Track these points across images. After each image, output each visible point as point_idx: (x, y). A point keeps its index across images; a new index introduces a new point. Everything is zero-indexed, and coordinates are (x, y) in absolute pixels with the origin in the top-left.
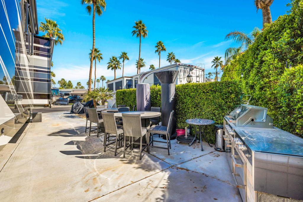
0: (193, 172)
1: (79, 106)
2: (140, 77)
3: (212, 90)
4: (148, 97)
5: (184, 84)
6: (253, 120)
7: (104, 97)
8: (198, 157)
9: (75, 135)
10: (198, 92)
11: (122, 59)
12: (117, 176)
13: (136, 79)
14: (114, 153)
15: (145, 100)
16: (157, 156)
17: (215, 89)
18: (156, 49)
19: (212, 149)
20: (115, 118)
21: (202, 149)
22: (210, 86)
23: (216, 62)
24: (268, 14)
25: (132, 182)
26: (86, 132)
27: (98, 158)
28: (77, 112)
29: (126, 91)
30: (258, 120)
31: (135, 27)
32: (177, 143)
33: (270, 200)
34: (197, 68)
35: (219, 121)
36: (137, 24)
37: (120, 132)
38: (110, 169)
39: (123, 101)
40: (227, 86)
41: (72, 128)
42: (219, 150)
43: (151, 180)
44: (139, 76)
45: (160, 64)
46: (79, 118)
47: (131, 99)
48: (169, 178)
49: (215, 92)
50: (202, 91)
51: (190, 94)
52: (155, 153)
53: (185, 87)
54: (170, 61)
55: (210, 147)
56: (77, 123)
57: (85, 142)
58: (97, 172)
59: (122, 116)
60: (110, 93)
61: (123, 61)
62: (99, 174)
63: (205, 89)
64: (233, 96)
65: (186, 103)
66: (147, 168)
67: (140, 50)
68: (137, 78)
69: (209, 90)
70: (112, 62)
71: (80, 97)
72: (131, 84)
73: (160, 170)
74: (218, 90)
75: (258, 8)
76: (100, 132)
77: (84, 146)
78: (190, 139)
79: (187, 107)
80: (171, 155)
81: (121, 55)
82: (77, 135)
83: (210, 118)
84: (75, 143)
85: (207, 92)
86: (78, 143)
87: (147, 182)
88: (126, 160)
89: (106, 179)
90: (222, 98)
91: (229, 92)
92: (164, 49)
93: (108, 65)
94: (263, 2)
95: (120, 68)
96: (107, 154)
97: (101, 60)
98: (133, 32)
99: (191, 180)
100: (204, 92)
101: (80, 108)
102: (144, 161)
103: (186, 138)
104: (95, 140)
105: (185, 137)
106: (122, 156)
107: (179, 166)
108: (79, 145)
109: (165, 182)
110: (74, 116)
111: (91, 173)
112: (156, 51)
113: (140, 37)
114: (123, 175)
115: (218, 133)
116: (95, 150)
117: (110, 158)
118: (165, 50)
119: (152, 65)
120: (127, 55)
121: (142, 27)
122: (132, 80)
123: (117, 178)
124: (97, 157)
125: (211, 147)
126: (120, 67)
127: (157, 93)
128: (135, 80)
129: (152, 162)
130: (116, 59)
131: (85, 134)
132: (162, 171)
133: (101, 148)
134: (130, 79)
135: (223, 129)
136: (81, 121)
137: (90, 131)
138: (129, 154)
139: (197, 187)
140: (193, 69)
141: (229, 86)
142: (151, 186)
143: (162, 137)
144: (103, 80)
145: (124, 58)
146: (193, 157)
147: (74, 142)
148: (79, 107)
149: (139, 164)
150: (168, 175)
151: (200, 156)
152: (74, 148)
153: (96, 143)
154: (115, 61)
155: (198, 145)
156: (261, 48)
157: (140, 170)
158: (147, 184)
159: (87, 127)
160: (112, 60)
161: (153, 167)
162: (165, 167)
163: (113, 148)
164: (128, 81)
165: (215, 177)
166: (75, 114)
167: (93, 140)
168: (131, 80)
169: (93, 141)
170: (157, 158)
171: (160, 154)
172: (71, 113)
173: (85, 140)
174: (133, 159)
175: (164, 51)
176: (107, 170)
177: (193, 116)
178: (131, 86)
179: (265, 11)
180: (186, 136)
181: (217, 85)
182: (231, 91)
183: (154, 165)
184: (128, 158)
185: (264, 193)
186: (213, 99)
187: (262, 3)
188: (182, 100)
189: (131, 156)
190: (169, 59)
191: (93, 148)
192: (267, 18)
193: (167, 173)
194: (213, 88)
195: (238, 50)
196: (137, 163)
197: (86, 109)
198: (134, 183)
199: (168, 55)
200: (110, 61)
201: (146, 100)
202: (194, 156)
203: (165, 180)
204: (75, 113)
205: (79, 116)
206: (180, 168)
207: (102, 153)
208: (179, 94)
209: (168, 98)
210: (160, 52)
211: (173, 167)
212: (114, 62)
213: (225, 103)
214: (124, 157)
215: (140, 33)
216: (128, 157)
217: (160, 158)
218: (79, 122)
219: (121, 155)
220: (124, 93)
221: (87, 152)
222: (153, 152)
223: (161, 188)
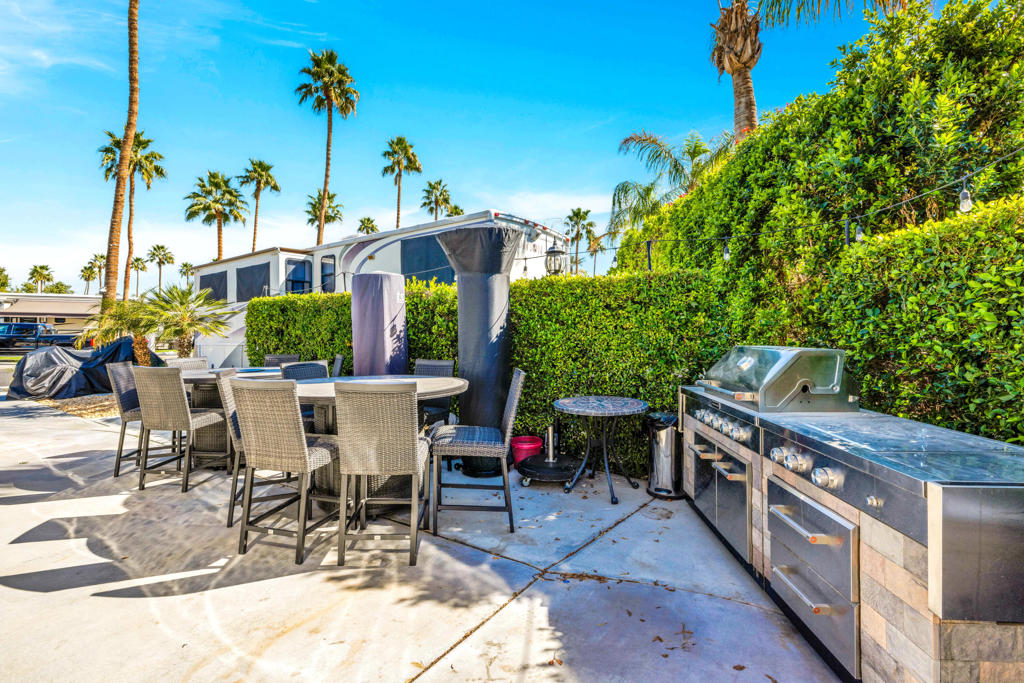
0: (621, 581)
1: (55, 363)
2: (343, 252)
3: (637, 299)
4: (400, 325)
5: (539, 277)
6: (805, 389)
7: (190, 325)
8: (611, 528)
9: (63, 494)
10: (588, 305)
11: (252, 186)
12: (341, 652)
13: (326, 261)
14: (292, 554)
15: (387, 333)
16: (469, 542)
17: (643, 295)
18: (388, 162)
19: (640, 495)
20: (298, 404)
21: (613, 497)
22: (629, 287)
23: (576, 223)
24: (749, 91)
25: (417, 665)
26: (117, 475)
27: (219, 586)
28: (43, 390)
29: (294, 302)
30: (819, 390)
31: (308, 72)
32: (522, 485)
33: (978, 640)
34: (547, 234)
35: (658, 400)
36: (317, 62)
37: (318, 458)
38: (297, 626)
39: (280, 340)
40: (683, 287)
41: (32, 462)
42: (664, 494)
43: (490, 644)
44: (342, 248)
45: (398, 218)
46: (59, 418)
47: (320, 334)
48: (555, 618)
49: (645, 305)
50: (601, 304)
51: (558, 314)
52: (459, 529)
53: (540, 289)
54: (431, 210)
55: (632, 490)
56: (58, 438)
57: (124, 520)
58: (235, 649)
59: (334, 395)
60: (218, 312)
61: (256, 195)
62: (249, 658)
63: (613, 297)
64: (701, 318)
65: (544, 344)
66: (454, 594)
67: (328, 159)
68: (333, 257)
69: (626, 301)
70: (209, 193)
71: (50, 326)
72: (307, 279)
73: (505, 594)
74: (656, 299)
75: (723, 68)
76: (190, 470)
77: (129, 540)
78: (567, 469)
79: (549, 358)
80: (519, 532)
81: (247, 171)
82: (70, 490)
83: (629, 391)
84: (71, 530)
85: (620, 307)
86: (85, 527)
87: (480, 652)
88: (353, 576)
89: (294, 675)
90: (667, 325)
91: (689, 308)
92: (412, 166)
93: (190, 202)
94: (736, 54)
95: (244, 221)
96: (255, 563)
97: (156, 181)
98: (300, 89)
99: (630, 614)
100: (608, 307)
101: (63, 373)
102: (428, 570)
103: (551, 465)
104: (174, 507)
105: (549, 463)
106: (331, 557)
107: (565, 568)
108: (99, 535)
109: (548, 640)
110: (31, 409)
111: (205, 660)
112: (386, 170)
113: (330, 110)
114: (364, 641)
115: (658, 443)
116: (190, 551)
117: (277, 576)
118: (418, 170)
119: (368, 220)
120: (271, 172)
121: (336, 74)
122: (309, 262)
123: (343, 662)
124: (214, 582)
125: (636, 486)
126: (244, 214)
127: (433, 312)
128: (323, 266)
129: (461, 569)
130: (226, 183)
131: (117, 485)
132: (515, 595)
133: (217, 539)
134: (302, 257)
135: (676, 424)
136: (76, 427)
137: (146, 470)
138: (357, 547)
139: (661, 636)
140: (538, 235)
141: (690, 286)
142: (503, 668)
143: (457, 469)
144: (161, 263)
145: (259, 183)
146: (596, 530)
147: (67, 525)
148: (58, 368)
149: (415, 583)
150: (545, 610)
151: (613, 522)
152: (74, 553)
153: (186, 517)
154: (219, 192)
155: (592, 486)
156: (757, 180)
157: (428, 607)
158: (484, 662)
159: (124, 454)
160: (207, 184)
161: (474, 587)
162: (520, 578)
163: (289, 534)
164: (292, 267)
165: (696, 586)
166: (36, 400)
167: (169, 508)
168: (304, 262)
169: (166, 512)
170: (474, 547)
171: (479, 531)
172: (14, 395)
173: (123, 510)
174: (381, 566)
175: (413, 174)
176: (283, 632)
177: (568, 390)
178: (306, 285)
179: (740, 81)
180: (551, 460)
181: (653, 285)
182: (694, 304)
183: (474, 577)
184: (357, 564)
185: (959, 621)
186: (637, 330)
187: (732, 56)
188: (528, 334)
189: (366, 555)
190: (430, 203)
191: (177, 542)
192: (747, 103)
193: (538, 601)
194: (638, 295)
195: (648, 191)
196: (403, 581)
197: (118, 373)
198: (427, 669)
199: (427, 187)
200: (197, 190)
201: (391, 336)
202: (599, 527)
203: (541, 629)
204: (36, 396)
205: (57, 408)
206: (573, 576)
207: (231, 560)
208: (520, 312)
209: (486, 327)
210: (399, 175)
211: (546, 576)
212: (217, 195)
213: (676, 340)
214: (341, 563)
215: (328, 97)
216: (354, 560)
217: (487, 547)
218: (66, 432)
219: (324, 554)
220: (283, 310)
221: (153, 564)
222: (451, 529)
223: (544, 665)
